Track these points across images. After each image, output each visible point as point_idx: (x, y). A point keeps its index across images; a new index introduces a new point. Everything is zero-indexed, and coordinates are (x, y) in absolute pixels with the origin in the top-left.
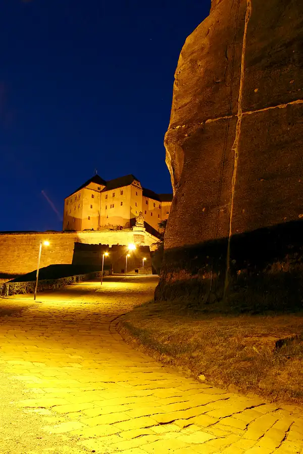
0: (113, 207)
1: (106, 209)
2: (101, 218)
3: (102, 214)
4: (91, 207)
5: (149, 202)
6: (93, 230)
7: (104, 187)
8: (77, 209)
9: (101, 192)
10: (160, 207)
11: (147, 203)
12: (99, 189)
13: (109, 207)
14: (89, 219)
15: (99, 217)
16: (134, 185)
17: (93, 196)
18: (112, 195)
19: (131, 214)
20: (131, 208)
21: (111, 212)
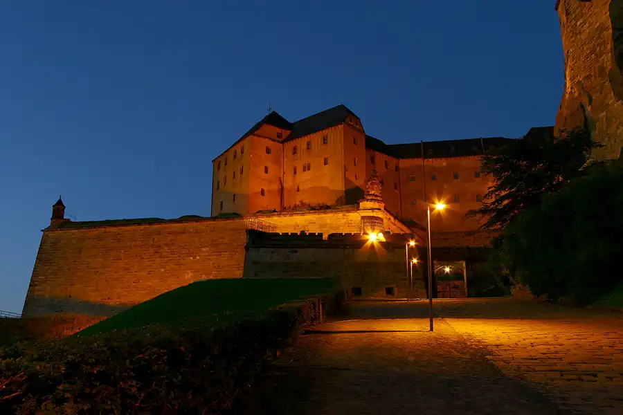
0: (309, 169)
1: (295, 173)
2: (285, 192)
3: (288, 184)
4: (266, 172)
5: (377, 159)
6: (275, 211)
7: (289, 132)
8: (238, 175)
9: (283, 142)
10: (397, 169)
11: (373, 160)
12: (279, 136)
13: (300, 169)
14: (262, 192)
15: (282, 189)
16: (349, 125)
17: (268, 151)
18: (305, 146)
19: (347, 181)
20: (346, 169)
21: (305, 180)
